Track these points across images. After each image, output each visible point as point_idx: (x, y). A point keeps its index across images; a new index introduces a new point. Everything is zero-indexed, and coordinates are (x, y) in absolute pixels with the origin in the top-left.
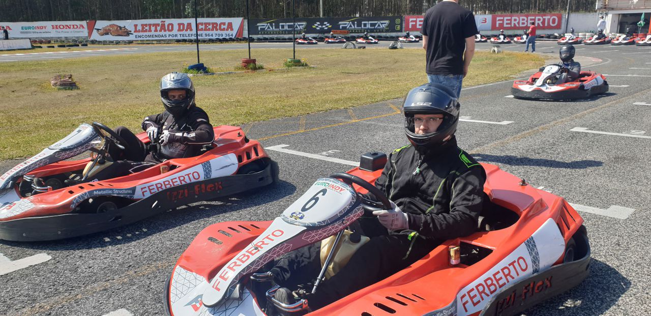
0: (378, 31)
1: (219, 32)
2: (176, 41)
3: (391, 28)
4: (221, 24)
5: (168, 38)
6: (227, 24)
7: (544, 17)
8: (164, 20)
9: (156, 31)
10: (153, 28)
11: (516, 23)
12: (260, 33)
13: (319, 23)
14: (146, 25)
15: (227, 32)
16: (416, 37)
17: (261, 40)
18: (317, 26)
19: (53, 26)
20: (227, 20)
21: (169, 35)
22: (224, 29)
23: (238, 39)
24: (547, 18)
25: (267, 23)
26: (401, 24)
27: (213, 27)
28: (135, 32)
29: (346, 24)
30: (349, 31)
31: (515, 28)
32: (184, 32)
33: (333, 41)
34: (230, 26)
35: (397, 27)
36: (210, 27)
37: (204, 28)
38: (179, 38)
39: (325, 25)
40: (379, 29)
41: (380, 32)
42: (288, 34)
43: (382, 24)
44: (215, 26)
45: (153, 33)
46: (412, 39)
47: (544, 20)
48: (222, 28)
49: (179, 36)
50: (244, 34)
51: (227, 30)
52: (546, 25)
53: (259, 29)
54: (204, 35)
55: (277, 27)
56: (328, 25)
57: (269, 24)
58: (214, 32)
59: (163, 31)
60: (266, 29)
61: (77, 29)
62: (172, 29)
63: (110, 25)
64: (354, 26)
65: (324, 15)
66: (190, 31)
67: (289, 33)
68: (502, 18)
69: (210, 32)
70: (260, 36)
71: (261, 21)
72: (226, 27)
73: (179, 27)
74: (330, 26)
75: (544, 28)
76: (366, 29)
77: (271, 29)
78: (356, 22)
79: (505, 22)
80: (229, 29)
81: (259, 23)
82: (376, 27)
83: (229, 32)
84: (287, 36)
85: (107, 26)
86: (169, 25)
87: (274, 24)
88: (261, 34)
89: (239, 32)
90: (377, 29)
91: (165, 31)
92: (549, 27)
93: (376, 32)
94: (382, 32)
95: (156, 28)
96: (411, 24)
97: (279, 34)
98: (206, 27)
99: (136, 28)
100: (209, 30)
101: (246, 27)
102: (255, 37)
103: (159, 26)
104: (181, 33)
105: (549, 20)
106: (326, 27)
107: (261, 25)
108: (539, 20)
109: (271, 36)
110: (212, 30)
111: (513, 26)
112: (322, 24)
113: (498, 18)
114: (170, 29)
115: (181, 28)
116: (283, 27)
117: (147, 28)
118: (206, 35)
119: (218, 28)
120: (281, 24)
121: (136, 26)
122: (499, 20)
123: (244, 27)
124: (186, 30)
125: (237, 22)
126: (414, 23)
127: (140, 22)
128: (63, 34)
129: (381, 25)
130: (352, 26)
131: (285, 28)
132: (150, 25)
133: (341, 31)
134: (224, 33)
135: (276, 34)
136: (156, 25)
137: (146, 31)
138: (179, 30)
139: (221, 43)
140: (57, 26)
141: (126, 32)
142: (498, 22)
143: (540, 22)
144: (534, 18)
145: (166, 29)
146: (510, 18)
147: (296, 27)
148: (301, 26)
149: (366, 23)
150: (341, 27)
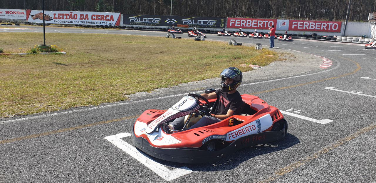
1: (105, 21)
2: (76, 26)
3: (217, 25)
5: (73, 23)
6: (110, 17)
7: (328, 24)
8: (71, 12)
9: (67, 18)
10: (65, 17)
11: (307, 26)
12: (131, 23)
13: (169, 19)
14: (61, 14)
15: (110, 22)
16: (229, 32)
17: (130, 28)
18: (168, 21)
19: (6, 12)
20: (110, 14)
21: (74, 22)
22: (108, 20)
23: (118, 26)
24: (330, 24)
25: (136, 17)
26: (224, 23)
27: (101, 18)
28: (54, 18)
29: (187, 21)
30: (189, 26)
31: (306, 30)
32: (83, 20)
33: (173, 31)
34: (112, 18)
36: (100, 18)
38: (80, 23)
39: (173, 20)
40: (209, 26)
41: (210, 27)
43: (211, 22)
44: (102, 17)
45: (65, 20)
46: (226, 33)
47: (328, 25)
48: (107, 19)
49: (80, 22)
50: (120, 23)
51: (110, 20)
52: (329, 29)
53: (130, 21)
54: (95, 23)
55: (142, 20)
57: (136, 18)
58: (102, 21)
59: (71, 18)
60: (134, 21)
61: (20, 14)
62: (76, 18)
63: (40, 13)
64: (193, 23)
65: (173, 14)
67: (149, 24)
68: (297, 23)
69: (99, 21)
70: (130, 26)
71: (132, 16)
72: (109, 18)
73: (81, 17)
74: (176, 22)
75: (327, 31)
76: (200, 25)
77: (138, 21)
78: (194, 20)
79: (299, 25)
80: (112, 20)
81: (130, 17)
83: (111, 22)
84: (148, 27)
85: (37, 14)
86: (75, 15)
87: (140, 18)
88: (131, 24)
89: (117, 22)
90: (207, 25)
91: (72, 19)
92: (332, 31)
93: (207, 27)
95: (67, 17)
96: (231, 23)
97: (143, 25)
98: (97, 17)
99: (55, 16)
100: (99, 19)
101: (122, 19)
102: (127, 26)
103: (68, 15)
104: (82, 20)
105: (331, 26)
106: (174, 22)
107: (131, 18)
108: (324, 25)
109: (137, 26)
111: (304, 28)
112: (171, 20)
113: (294, 23)
114: (75, 18)
115: (82, 18)
116: (145, 20)
117: (61, 16)
118: (97, 23)
119: (104, 18)
120: (144, 18)
121: (55, 14)
123: (121, 19)
124: (85, 19)
125: (116, 15)
126: (234, 23)
127: (57, 12)
128: (12, 17)
129: (210, 23)
130: (191, 22)
131: (147, 21)
132: (63, 14)
133: (183, 25)
134: (108, 22)
135: (141, 25)
136: (67, 15)
137: (61, 18)
138: (81, 19)
139: (104, 28)
140: (8, 12)
141: (48, 18)
142: (293, 25)
143: (325, 27)
144: (320, 23)
145: (73, 17)
146: (302, 23)
147: (154, 21)
148: (157, 21)
149: (201, 21)
150: (183, 23)
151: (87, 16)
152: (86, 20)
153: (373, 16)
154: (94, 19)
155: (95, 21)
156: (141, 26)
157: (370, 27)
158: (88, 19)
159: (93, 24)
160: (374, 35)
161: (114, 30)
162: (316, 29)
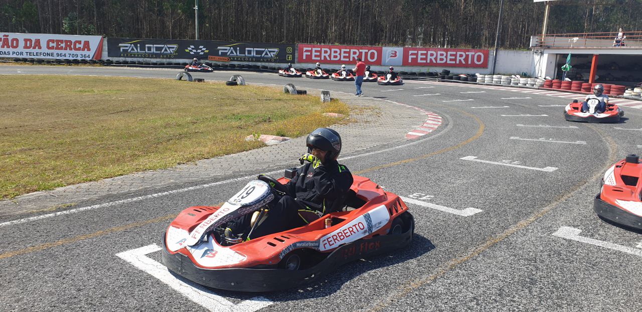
0: (265, 60)
1: (73, 52)
2: (15, 60)
3: (281, 58)
4: (76, 42)
5: (11, 56)
6: (83, 43)
7: (467, 53)
8: (6, 34)
11: (433, 58)
12: (122, 55)
13: (193, 47)
15: (83, 53)
18: (190, 49)
20: (83, 38)
21: (13, 53)
22: (79, 49)
23: (97, 61)
24: (470, 54)
25: (131, 44)
26: (293, 54)
27: (67, 45)
29: (226, 50)
30: (230, 58)
31: (431, 64)
32: (31, 50)
34: (87, 45)
35: (288, 56)
36: (63, 45)
37: (55, 46)
38: (25, 56)
39: (201, 49)
40: (267, 58)
41: (267, 61)
42: (156, 58)
43: (270, 52)
44: (68, 45)
47: (467, 56)
48: (77, 47)
49: (25, 54)
50: (103, 56)
51: (83, 50)
52: (470, 62)
53: (121, 50)
54: (55, 55)
55: (143, 48)
56: (204, 49)
57: (133, 45)
58: (68, 52)
59: (5, 47)
60: (129, 50)
62: (17, 47)
64: (237, 53)
65: (200, 37)
66: (39, 48)
67: (157, 56)
68: (416, 52)
69: (63, 52)
70: (121, 59)
71: (124, 41)
72: (81, 46)
73: (26, 44)
74: (207, 51)
75: (466, 66)
76: (250, 57)
77: (136, 50)
78: (238, 48)
79: (420, 56)
80: (86, 49)
81: (121, 43)
82: (263, 55)
83: (86, 52)
84: (154, 60)
86: (13, 40)
87: (139, 45)
88: (124, 57)
89: (96, 53)
90: (263, 58)
91: (8, 47)
92: (474, 66)
93: (263, 61)
94: (271, 61)
96: (305, 54)
97: (145, 57)
98: (57, 45)
100: (61, 48)
101: (106, 48)
102: (115, 59)
104: (28, 50)
105: (473, 56)
106: (202, 51)
107: (123, 46)
108: (461, 56)
109: (135, 59)
110: (66, 49)
111: (428, 61)
112: (197, 48)
113: (411, 52)
114: (15, 45)
115: (28, 45)
116: (149, 49)
118: (58, 55)
119: (72, 46)
120: (147, 45)
122: (412, 54)
123: (104, 47)
124: (34, 48)
125: (95, 41)
126: (309, 53)
129: (268, 53)
130: (234, 52)
131: (152, 51)
133: (220, 57)
134: (79, 52)
135: (142, 57)
138: (26, 47)
139: (70, 65)
142: (410, 57)
143: (462, 59)
144: (454, 53)
145: (10, 45)
146: (425, 52)
147: (166, 50)
148: (171, 50)
149: (251, 50)
150: (220, 53)
151: (38, 42)
152: (37, 50)
153: (537, 40)
154: (52, 48)
155: (55, 52)
156: (141, 60)
157: (533, 59)
158: (40, 48)
159: (51, 57)
160: (540, 73)
161: (90, 67)
162: (449, 62)
